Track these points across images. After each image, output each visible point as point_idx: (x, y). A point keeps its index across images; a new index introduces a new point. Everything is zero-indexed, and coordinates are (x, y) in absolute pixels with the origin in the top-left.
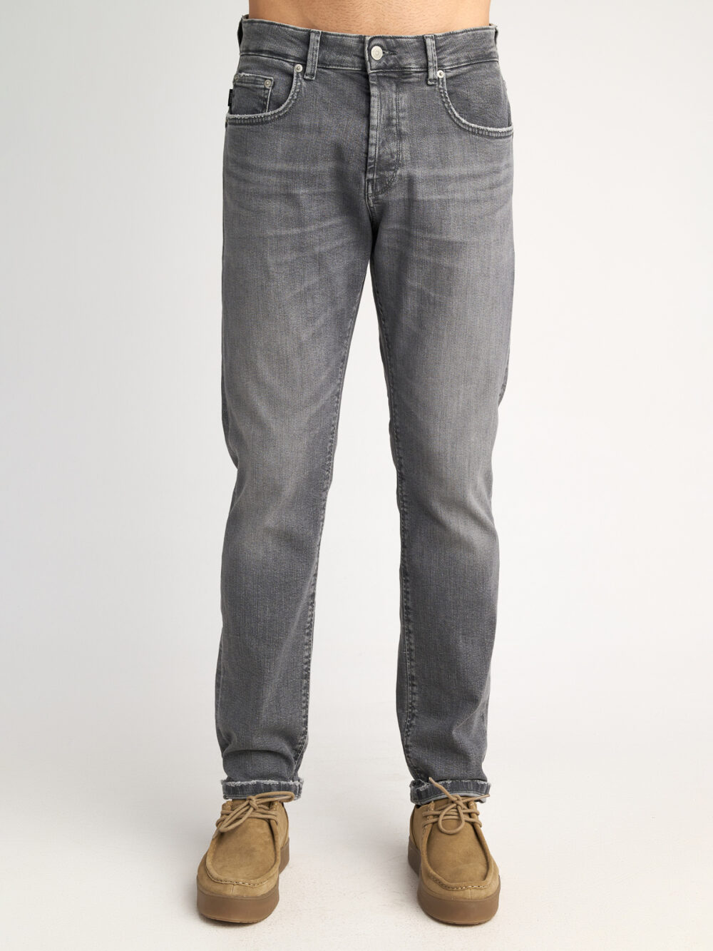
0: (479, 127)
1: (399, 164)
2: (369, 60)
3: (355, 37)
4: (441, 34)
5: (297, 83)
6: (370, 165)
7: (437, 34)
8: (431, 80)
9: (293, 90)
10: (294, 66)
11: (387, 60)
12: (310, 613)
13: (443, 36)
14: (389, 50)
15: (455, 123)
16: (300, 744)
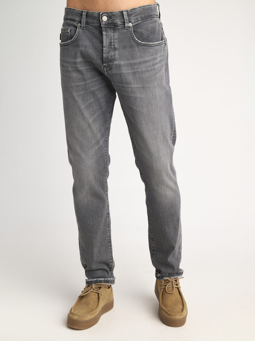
0: (146, 43)
1: (114, 60)
2: (102, 22)
3: (97, 13)
4: (129, 9)
5: (78, 30)
6: (104, 61)
7: (128, 10)
8: (126, 27)
9: (77, 32)
10: (78, 24)
11: (109, 21)
12: (108, 220)
13: (130, 10)
14: (110, 17)
15: (136, 43)
16: (111, 265)
